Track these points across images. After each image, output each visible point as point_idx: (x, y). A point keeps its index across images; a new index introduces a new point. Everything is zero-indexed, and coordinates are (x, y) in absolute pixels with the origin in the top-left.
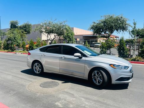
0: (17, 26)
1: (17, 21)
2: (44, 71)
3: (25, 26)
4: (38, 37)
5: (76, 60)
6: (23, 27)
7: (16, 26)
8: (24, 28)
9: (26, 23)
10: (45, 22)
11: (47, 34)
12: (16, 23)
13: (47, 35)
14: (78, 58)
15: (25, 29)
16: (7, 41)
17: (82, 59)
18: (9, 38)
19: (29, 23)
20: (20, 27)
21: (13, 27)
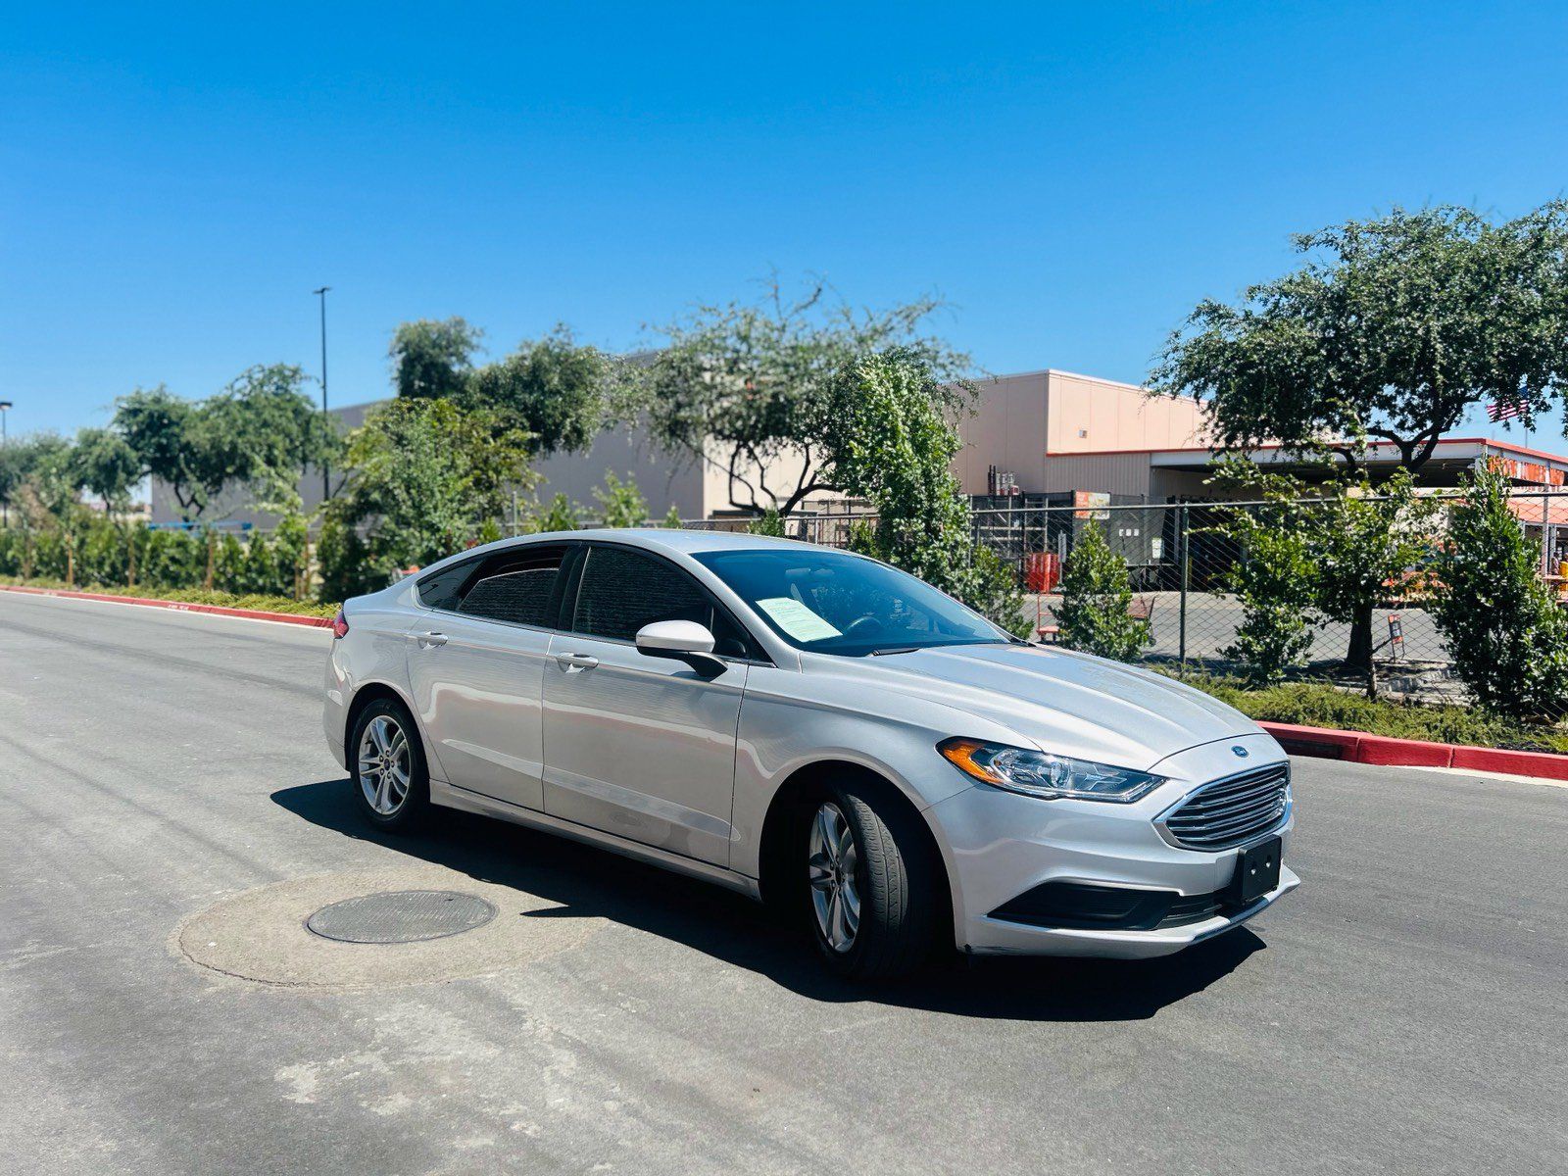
0: (456, 369)
1: (460, 323)
2: (433, 800)
3: (537, 369)
4: (609, 477)
5: (668, 688)
6: (516, 377)
7: (446, 367)
8: (528, 387)
9: (538, 341)
10: (710, 321)
11: (732, 447)
12: (453, 342)
13: (725, 462)
14: (688, 668)
15: (530, 399)
16: (352, 516)
17: (718, 681)
18: (362, 493)
19: (573, 339)
20: (484, 379)
21: (422, 384)
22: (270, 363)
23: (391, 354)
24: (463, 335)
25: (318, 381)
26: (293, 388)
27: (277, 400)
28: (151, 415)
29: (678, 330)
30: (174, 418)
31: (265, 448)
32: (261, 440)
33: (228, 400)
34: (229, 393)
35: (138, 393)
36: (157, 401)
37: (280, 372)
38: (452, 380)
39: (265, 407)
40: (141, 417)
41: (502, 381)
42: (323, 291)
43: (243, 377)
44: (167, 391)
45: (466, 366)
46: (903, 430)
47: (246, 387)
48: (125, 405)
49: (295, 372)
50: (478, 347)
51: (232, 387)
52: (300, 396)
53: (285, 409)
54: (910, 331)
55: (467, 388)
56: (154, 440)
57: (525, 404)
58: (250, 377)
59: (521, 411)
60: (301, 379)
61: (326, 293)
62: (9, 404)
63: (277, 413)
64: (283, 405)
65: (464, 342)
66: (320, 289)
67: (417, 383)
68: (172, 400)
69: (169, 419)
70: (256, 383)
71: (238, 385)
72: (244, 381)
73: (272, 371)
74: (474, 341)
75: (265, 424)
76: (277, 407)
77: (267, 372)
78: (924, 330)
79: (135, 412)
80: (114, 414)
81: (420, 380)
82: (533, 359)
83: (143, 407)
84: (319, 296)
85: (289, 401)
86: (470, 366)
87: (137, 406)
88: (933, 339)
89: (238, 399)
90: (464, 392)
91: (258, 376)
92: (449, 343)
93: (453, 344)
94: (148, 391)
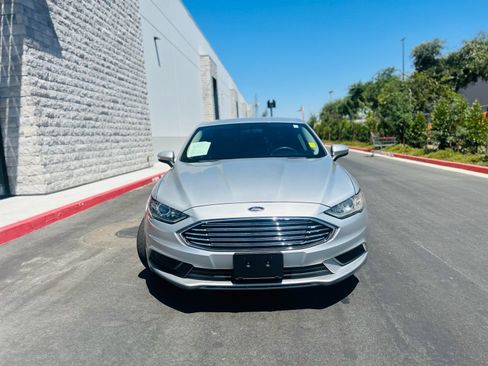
6: (461, 56)
22: (385, 68)
23: (411, 57)
24: (439, 44)
26: (392, 74)
28: (357, 90)
33: (372, 82)
34: (372, 80)
35: (355, 83)
36: (359, 85)
37: (388, 70)
38: (433, 62)
39: (382, 82)
41: (455, 59)
42: (403, 40)
43: (376, 74)
45: (439, 55)
47: (377, 77)
48: (351, 88)
49: (393, 69)
51: (373, 78)
52: (395, 76)
55: (440, 64)
58: (379, 74)
60: (395, 71)
65: (439, 47)
69: (361, 90)
70: (381, 75)
71: (375, 77)
73: (386, 70)
74: (443, 45)
77: (384, 71)
79: (353, 90)
80: (348, 91)
81: (421, 64)
82: (467, 47)
85: (391, 78)
86: (441, 55)
87: (354, 88)
89: (374, 82)
90: (438, 66)
91: (382, 72)
92: (433, 49)
93: (435, 48)
94: (357, 82)
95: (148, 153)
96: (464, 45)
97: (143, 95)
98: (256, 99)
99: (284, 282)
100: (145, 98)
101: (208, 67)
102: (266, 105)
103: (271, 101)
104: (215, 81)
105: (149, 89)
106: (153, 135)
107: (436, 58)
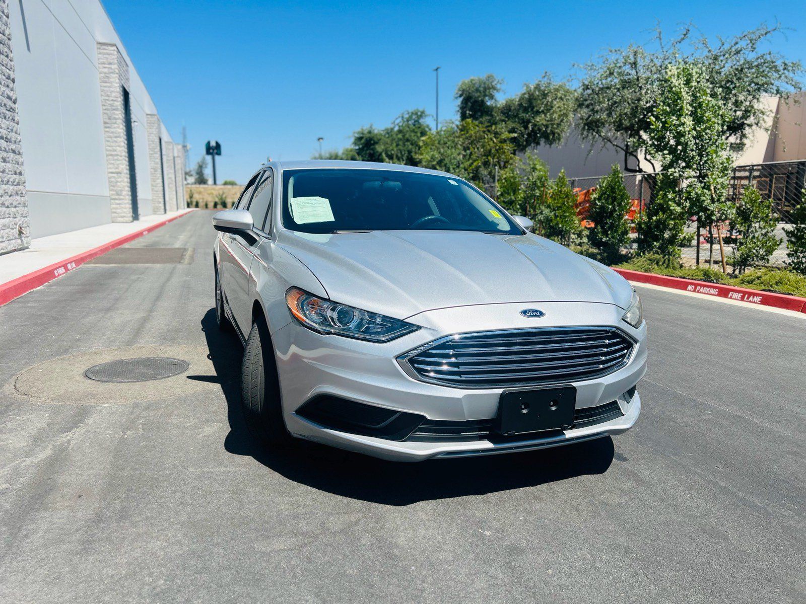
1: (491, 77)
3: (531, 99)
6: (520, 105)
7: (483, 102)
8: (526, 110)
9: (533, 83)
13: (622, 145)
19: (552, 80)
20: (503, 108)
21: (471, 113)
22: (411, 109)
23: (456, 98)
24: (493, 84)
25: (433, 117)
26: (421, 121)
27: (414, 128)
28: (366, 140)
29: (592, 65)
30: (376, 140)
31: (406, 152)
32: (405, 148)
33: (392, 129)
34: (392, 126)
35: (362, 129)
36: (370, 132)
37: (416, 114)
38: (486, 110)
39: (407, 131)
40: (363, 141)
41: (513, 108)
42: (437, 70)
43: (399, 117)
44: (374, 127)
45: (493, 101)
46: (688, 108)
47: (400, 122)
48: (357, 135)
49: (423, 112)
50: (500, 89)
51: (394, 122)
52: (425, 125)
53: (416, 132)
54: (753, 49)
55: (493, 113)
56: (368, 152)
57: (523, 119)
58: (403, 117)
59: (521, 124)
60: (425, 116)
61: (439, 70)
62: (322, 139)
63: (413, 134)
64: (416, 130)
65: (494, 88)
66: (435, 68)
67: (468, 112)
68: (376, 132)
69: (374, 141)
70: (405, 120)
71: (397, 122)
72: (400, 119)
73: (412, 113)
74: (498, 86)
75: (408, 140)
76: (413, 131)
77: (410, 114)
78: (762, 48)
79: (360, 139)
80: (353, 140)
81: (470, 111)
82: (529, 93)
83: (364, 136)
84: (435, 72)
85: (419, 128)
86: (496, 100)
87: (361, 135)
88: (770, 54)
89: (396, 129)
90: (492, 116)
91: (406, 116)
92: (485, 89)
93: (487, 89)
94: (366, 128)
95: (20, 220)
96: (524, 90)
97: (10, 103)
98: (185, 137)
99: (570, 434)
100: (12, 110)
101: (115, 67)
102: (204, 151)
103: (213, 144)
104: (126, 94)
105: (18, 92)
106: (29, 186)
107: (489, 104)
